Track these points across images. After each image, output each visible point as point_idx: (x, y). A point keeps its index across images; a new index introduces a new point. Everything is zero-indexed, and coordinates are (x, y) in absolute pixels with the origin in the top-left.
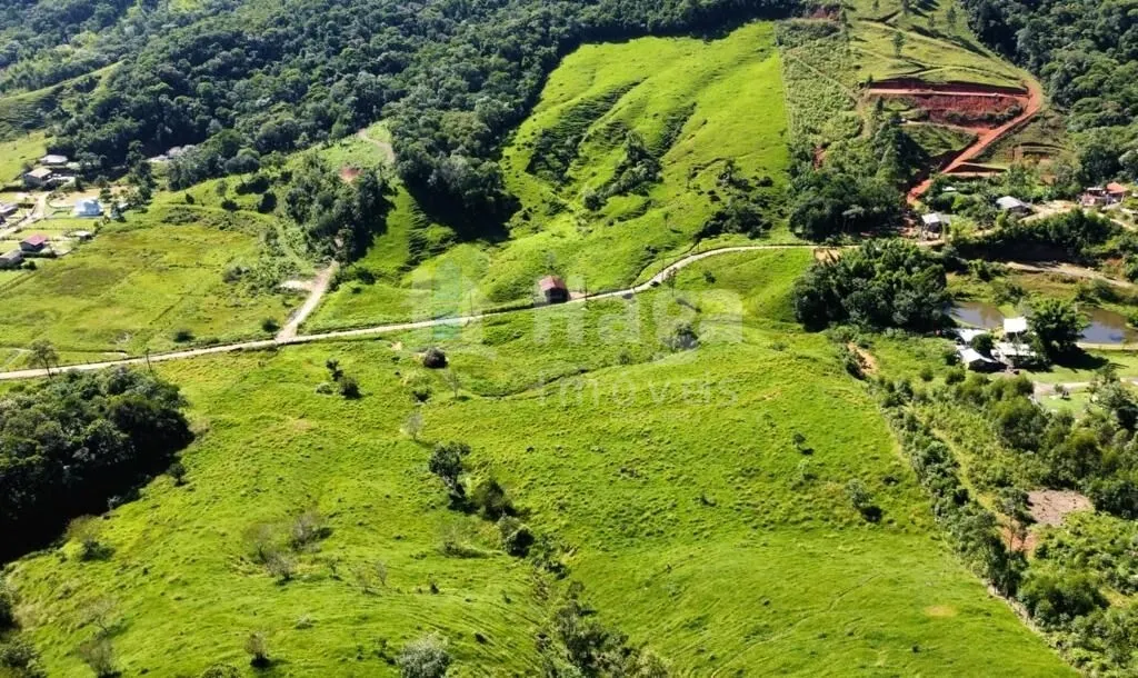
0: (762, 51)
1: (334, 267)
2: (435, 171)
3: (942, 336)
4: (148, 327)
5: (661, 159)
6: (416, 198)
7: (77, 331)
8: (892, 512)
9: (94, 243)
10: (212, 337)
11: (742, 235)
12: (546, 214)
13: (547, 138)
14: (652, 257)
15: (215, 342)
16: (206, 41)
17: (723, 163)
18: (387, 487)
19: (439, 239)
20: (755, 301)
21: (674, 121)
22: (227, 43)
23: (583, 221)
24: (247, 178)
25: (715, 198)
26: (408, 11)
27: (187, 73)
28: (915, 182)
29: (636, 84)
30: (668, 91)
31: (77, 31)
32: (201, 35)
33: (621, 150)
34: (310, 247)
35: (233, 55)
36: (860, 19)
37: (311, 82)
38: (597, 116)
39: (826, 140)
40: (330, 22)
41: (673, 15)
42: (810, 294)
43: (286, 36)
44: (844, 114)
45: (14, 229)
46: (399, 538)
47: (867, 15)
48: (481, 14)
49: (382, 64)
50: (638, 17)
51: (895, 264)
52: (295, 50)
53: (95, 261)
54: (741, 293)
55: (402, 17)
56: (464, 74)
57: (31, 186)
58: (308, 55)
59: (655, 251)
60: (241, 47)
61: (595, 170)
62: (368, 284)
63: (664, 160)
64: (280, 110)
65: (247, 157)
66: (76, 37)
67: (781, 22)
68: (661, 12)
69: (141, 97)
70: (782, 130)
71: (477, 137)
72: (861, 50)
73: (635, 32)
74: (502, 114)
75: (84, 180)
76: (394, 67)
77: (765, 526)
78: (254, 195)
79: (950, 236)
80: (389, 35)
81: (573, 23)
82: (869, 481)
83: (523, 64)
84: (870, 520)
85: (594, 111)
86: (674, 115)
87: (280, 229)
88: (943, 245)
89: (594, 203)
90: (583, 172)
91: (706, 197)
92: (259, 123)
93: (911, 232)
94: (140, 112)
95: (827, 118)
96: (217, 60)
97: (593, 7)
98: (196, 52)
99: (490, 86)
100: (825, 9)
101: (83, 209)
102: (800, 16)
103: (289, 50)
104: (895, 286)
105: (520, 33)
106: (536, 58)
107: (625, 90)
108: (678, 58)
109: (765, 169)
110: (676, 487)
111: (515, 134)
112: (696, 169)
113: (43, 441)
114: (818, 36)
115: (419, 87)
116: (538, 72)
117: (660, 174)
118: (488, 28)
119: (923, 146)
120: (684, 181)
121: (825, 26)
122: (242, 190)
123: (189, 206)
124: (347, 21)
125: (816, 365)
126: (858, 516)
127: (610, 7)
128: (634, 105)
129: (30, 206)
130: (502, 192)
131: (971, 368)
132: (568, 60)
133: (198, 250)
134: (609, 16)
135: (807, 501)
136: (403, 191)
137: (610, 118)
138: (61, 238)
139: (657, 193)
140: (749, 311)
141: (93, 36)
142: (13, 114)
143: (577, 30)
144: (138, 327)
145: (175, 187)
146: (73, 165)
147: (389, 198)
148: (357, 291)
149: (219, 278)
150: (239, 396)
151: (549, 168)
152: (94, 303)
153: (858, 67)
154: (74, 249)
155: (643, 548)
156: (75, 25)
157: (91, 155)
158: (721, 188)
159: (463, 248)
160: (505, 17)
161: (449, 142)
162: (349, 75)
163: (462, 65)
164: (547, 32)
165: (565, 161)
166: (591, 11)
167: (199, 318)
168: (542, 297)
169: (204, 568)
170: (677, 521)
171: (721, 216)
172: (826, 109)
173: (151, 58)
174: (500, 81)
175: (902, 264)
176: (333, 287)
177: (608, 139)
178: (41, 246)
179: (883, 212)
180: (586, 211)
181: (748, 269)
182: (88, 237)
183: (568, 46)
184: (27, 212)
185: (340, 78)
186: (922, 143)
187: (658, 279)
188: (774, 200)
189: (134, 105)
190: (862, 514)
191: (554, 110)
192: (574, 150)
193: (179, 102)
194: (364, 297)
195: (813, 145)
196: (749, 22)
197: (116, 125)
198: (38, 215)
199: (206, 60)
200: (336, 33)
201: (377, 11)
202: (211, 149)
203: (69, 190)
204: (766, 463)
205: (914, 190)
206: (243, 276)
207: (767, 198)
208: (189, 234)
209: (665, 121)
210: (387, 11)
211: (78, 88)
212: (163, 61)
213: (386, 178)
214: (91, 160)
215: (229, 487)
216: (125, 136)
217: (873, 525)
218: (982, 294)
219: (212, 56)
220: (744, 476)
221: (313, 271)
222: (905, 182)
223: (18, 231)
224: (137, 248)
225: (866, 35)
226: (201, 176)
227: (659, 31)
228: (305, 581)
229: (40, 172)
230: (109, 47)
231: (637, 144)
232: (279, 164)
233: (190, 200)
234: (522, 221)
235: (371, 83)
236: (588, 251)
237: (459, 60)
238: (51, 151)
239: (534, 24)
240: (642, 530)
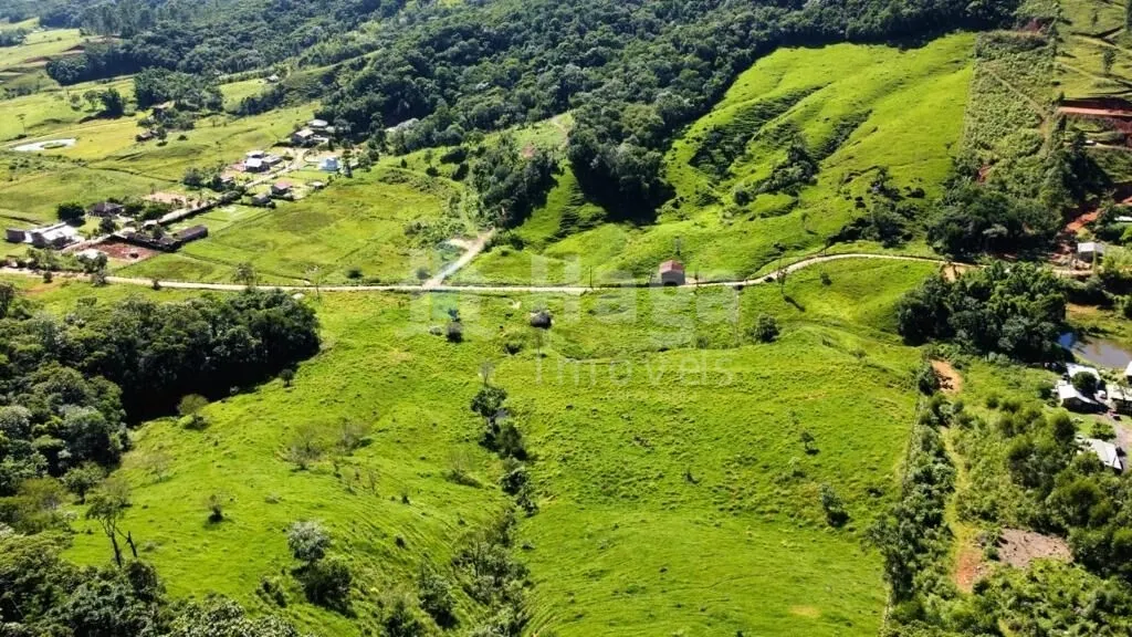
0: (957, 62)
1: (492, 233)
2: (598, 156)
3: (1050, 368)
4: (333, 263)
5: (821, 162)
6: (578, 179)
7: (283, 260)
8: (859, 522)
9: (323, 193)
10: (375, 277)
11: (878, 243)
12: (697, 204)
13: (715, 134)
14: (779, 254)
15: (376, 282)
16: (449, 32)
17: (877, 171)
18: (440, 418)
19: (590, 216)
20: (863, 308)
21: (843, 126)
22: (466, 35)
23: (729, 214)
24: (451, 149)
25: (860, 203)
26: (624, 10)
27: (430, 58)
28: (1089, 208)
29: (818, 88)
30: (846, 97)
31: (365, 20)
32: (448, 26)
33: (784, 151)
34: (481, 213)
35: (470, 44)
36: (1074, 34)
37: (525, 71)
38: (772, 116)
39: (996, 157)
40: (555, 19)
41: (873, 22)
42: (915, 307)
43: (517, 30)
44: (1024, 131)
45: (273, 176)
46: (423, 459)
47: (1084, 30)
48: (692, 16)
49: (590, 57)
50: (838, 24)
51: (1020, 288)
52: (520, 43)
53: (319, 207)
54: (853, 298)
55: (617, 16)
56: (657, 71)
57: (296, 142)
58: (530, 47)
59: (783, 249)
60: (477, 38)
61: (756, 167)
62: (517, 249)
63: (824, 163)
64: (493, 94)
65: (454, 132)
66: (363, 25)
67: (984, 33)
68: (863, 19)
69: (391, 76)
70: (949, 142)
71: (651, 128)
72: (1064, 66)
73: (833, 38)
74: (682, 109)
75: (335, 142)
76: (598, 61)
77: (731, 510)
78: (453, 165)
79: (1101, 267)
80: (604, 31)
81: (774, 27)
82: (853, 489)
83: (716, 64)
84: (831, 524)
85: (770, 112)
86: (845, 121)
87: (464, 194)
88: (1089, 276)
89: (743, 198)
90: (744, 168)
91: (853, 202)
92: (473, 104)
93: (1062, 259)
94: (388, 89)
95: (1005, 134)
96: (455, 48)
97: (796, 13)
98: (440, 41)
99: (679, 83)
100: (1038, 21)
101: (325, 164)
102: (1009, 28)
103: (515, 42)
104: (1009, 310)
105: (720, 35)
106: (728, 59)
107: (805, 94)
108: (868, 65)
109: (920, 180)
110: (674, 462)
111: (689, 128)
112: (852, 174)
113: (191, 334)
114: (1022, 49)
115: (614, 80)
116: (728, 72)
117: (815, 177)
118: (692, 28)
119: (1107, 171)
120: (836, 185)
121: (1032, 40)
122: (445, 160)
123: (402, 169)
124: (570, 18)
125: (885, 375)
126: (823, 518)
127: (812, 13)
128: (809, 108)
129: (290, 159)
130: (662, 180)
131: (1065, 405)
132: (762, 62)
133: (397, 206)
134: (809, 22)
135: (784, 496)
136: (569, 172)
137: (783, 119)
138: (301, 185)
139: (808, 195)
140: (854, 318)
141: (376, 25)
142: (302, 86)
143: (777, 34)
144: (326, 262)
145: (398, 153)
146: (331, 129)
147: (555, 176)
148: (505, 254)
149: (402, 231)
150: (371, 326)
151: (713, 162)
152: (304, 239)
153: (1057, 84)
154: (309, 196)
155: (612, 507)
156: (365, 15)
157: (344, 122)
158: (870, 195)
159: (610, 227)
160: (711, 18)
161: (623, 131)
162: (558, 66)
163: (657, 62)
164: (747, 35)
165: (730, 157)
166: (794, 16)
167: (373, 261)
168: (658, 278)
169: (256, 449)
170: (656, 490)
171: (861, 222)
172: (1007, 125)
173: (406, 45)
174: (687, 79)
175: (1027, 290)
176: (487, 249)
177: (776, 139)
178: (285, 191)
179: (1037, 236)
180: (734, 205)
181: (867, 275)
182: (321, 187)
183: (765, 49)
184: (286, 163)
185: (550, 68)
186: (1107, 167)
187: (774, 276)
188: (922, 212)
189: (385, 83)
190: (829, 516)
191: (731, 109)
192: (741, 147)
193: (419, 82)
194: (508, 260)
195: (980, 160)
196: (951, 33)
197: (366, 98)
198: (293, 167)
199: (447, 48)
200: (557, 29)
201: (597, 10)
202: (431, 123)
203: (323, 148)
204: (767, 455)
205: (1084, 217)
206: (422, 231)
207: (914, 209)
208: (396, 192)
209: (834, 126)
210: (606, 11)
211: (353, 66)
212: (414, 46)
213: (556, 158)
214: (344, 126)
215: (316, 394)
216: (372, 107)
217: (833, 529)
218: (1122, 332)
219: (452, 45)
220: (741, 463)
221: (477, 233)
222: (1076, 207)
223: (276, 178)
224: (354, 199)
225: (1077, 51)
226: (418, 145)
227: (857, 38)
228: (312, 472)
229: (306, 132)
230: (385, 34)
231: (799, 146)
232: (479, 140)
233: (404, 164)
234: (671, 208)
235: (575, 75)
236: (720, 242)
237: (656, 57)
238: (318, 117)
239: (734, 27)
240: (621, 491)
